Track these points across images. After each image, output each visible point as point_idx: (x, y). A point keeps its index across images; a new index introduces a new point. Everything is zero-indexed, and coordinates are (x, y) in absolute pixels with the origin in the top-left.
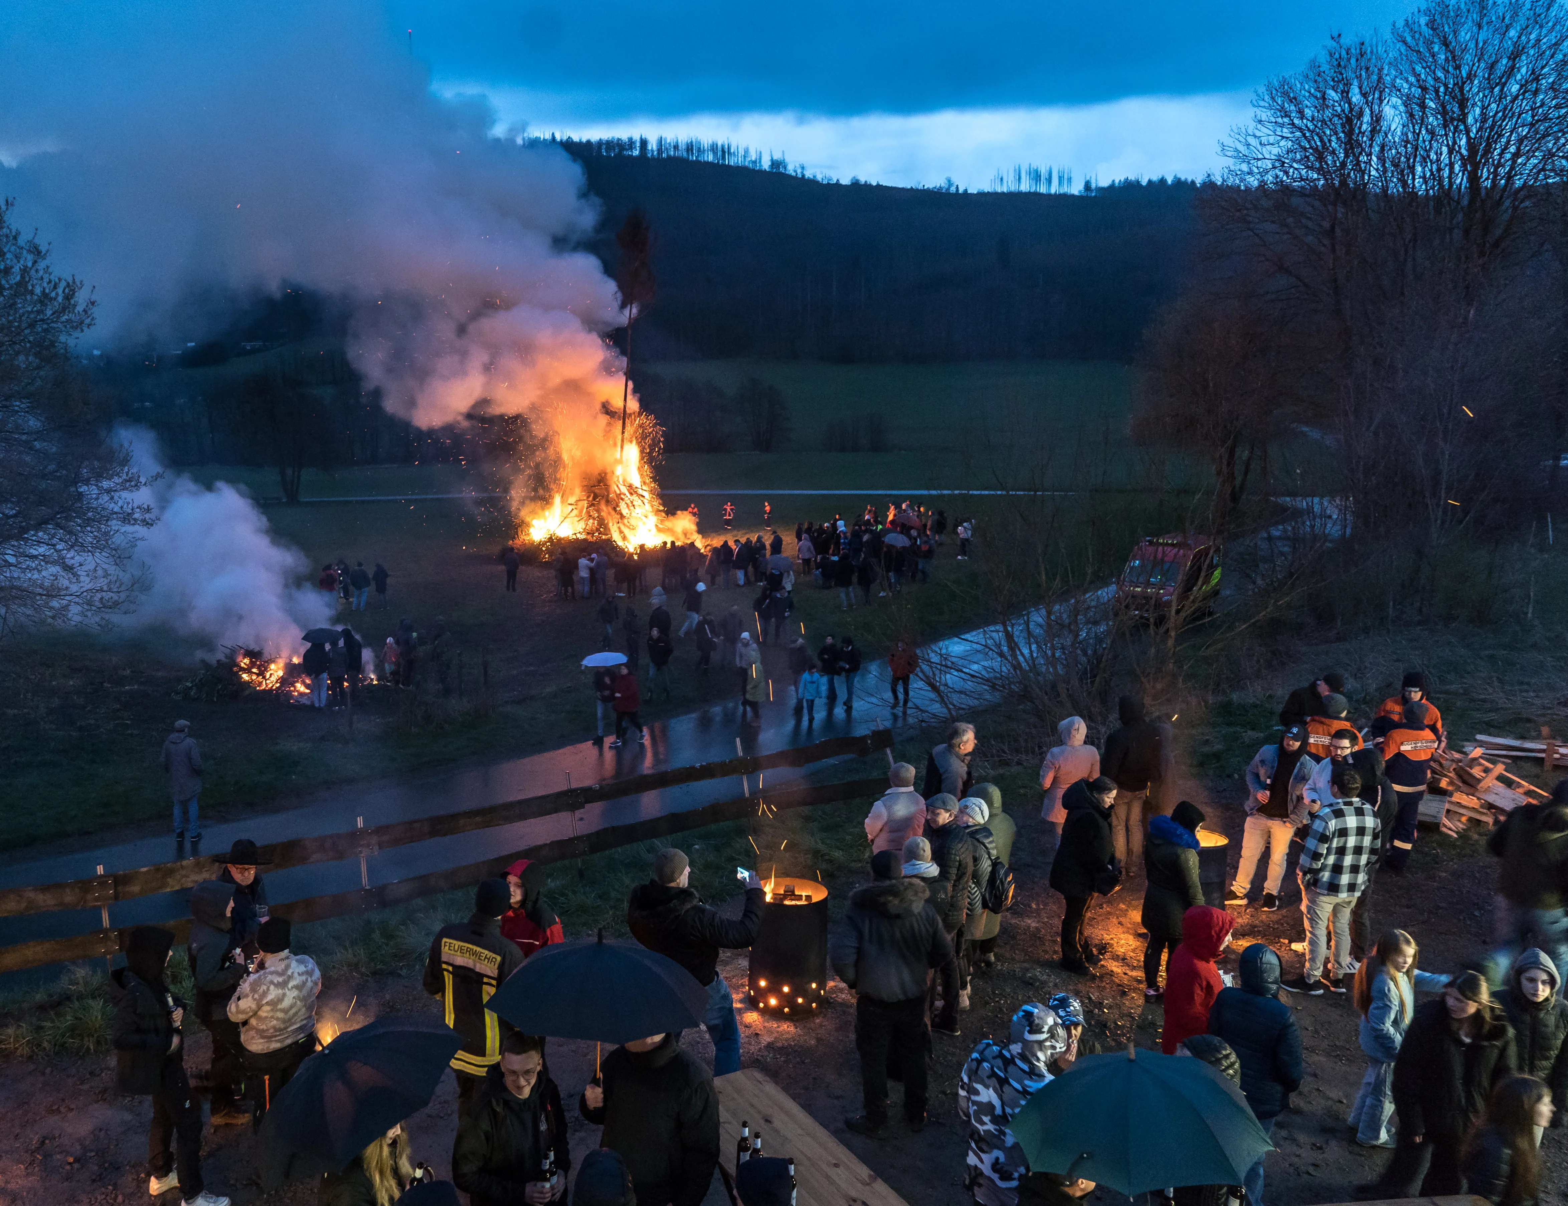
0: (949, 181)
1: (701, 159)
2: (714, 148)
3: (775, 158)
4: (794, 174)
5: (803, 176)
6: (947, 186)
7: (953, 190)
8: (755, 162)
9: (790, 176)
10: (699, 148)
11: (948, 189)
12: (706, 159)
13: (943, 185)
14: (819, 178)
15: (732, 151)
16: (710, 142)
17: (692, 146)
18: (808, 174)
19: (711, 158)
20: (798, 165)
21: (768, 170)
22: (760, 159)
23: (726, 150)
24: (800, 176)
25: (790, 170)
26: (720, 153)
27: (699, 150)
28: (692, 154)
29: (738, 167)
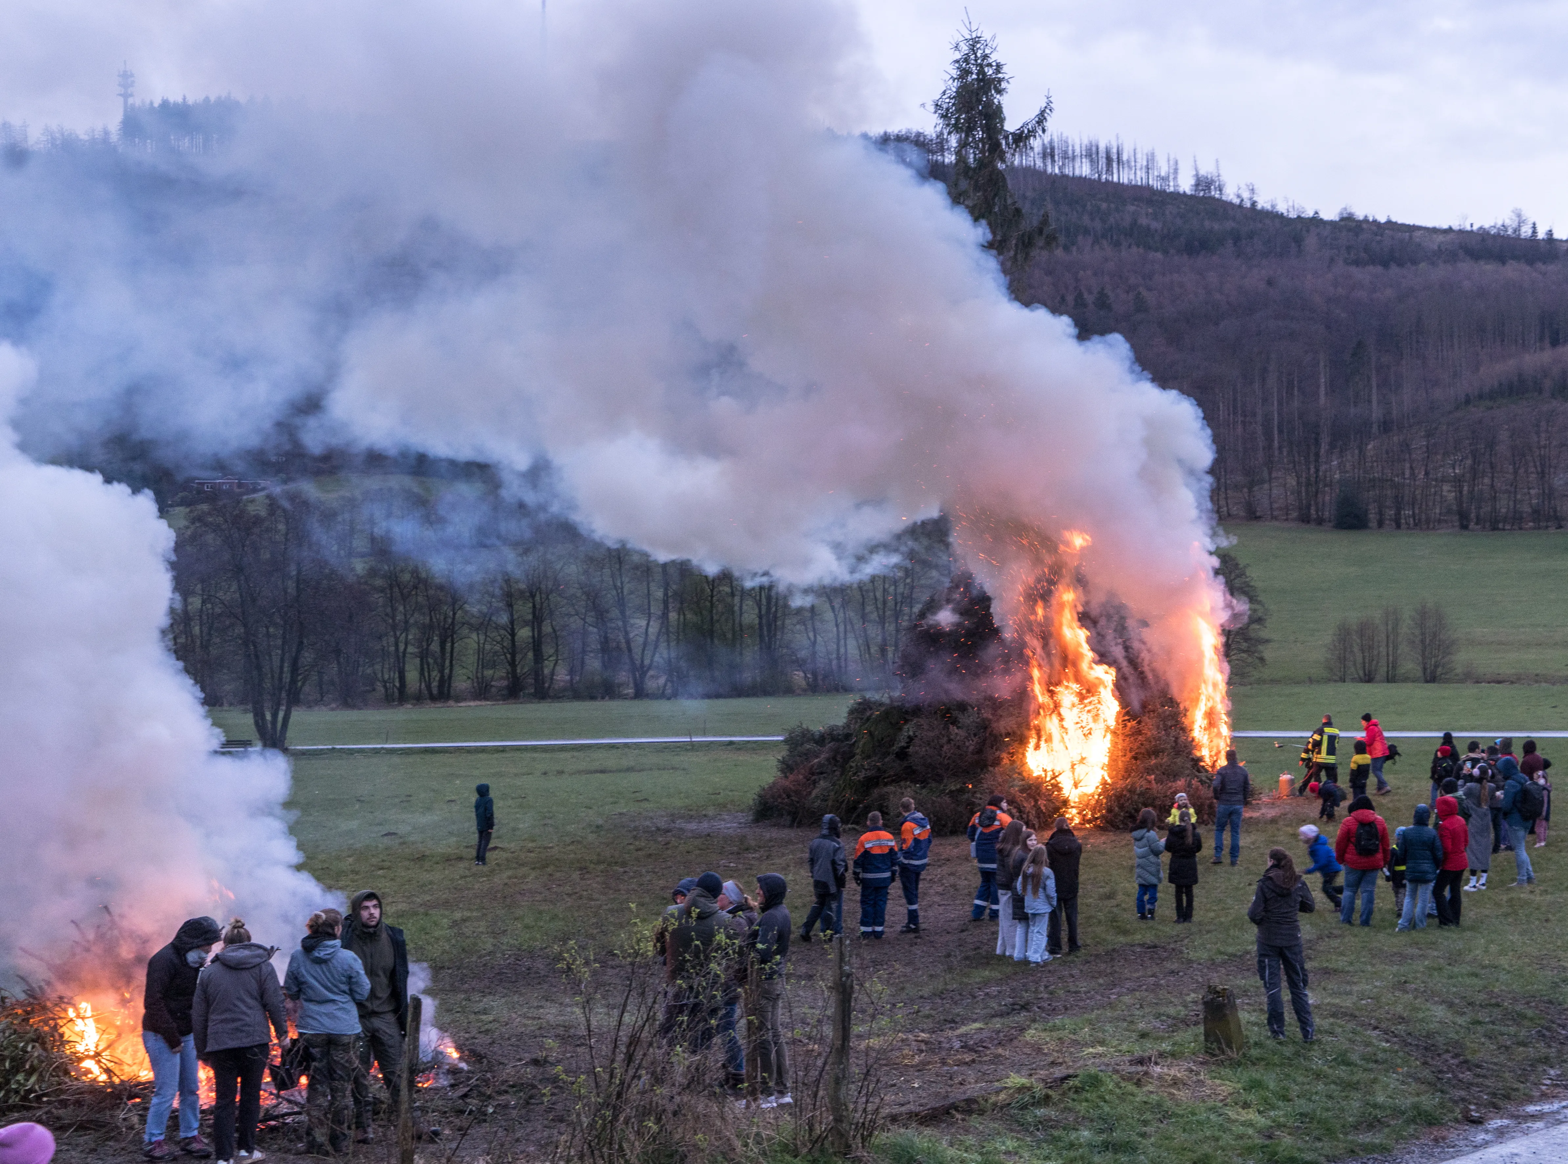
0: (1519, 216)
1: (1068, 171)
2: (1091, 153)
3: (1202, 172)
4: (1236, 201)
5: (1254, 204)
6: (1515, 225)
7: (1526, 231)
8: (1165, 179)
9: (1231, 204)
10: (1066, 152)
11: (1517, 230)
12: (1077, 173)
13: (1508, 222)
14: (1282, 208)
15: (1125, 158)
16: (1085, 142)
17: (1052, 149)
18: (1263, 203)
19: (1084, 169)
20: (1243, 186)
21: (1189, 192)
22: (1176, 171)
23: (1115, 157)
24: (1248, 204)
25: (1230, 194)
26: (1103, 162)
27: (1065, 156)
28: (1053, 161)
29: (1136, 186)
